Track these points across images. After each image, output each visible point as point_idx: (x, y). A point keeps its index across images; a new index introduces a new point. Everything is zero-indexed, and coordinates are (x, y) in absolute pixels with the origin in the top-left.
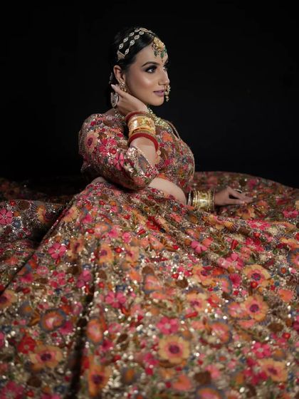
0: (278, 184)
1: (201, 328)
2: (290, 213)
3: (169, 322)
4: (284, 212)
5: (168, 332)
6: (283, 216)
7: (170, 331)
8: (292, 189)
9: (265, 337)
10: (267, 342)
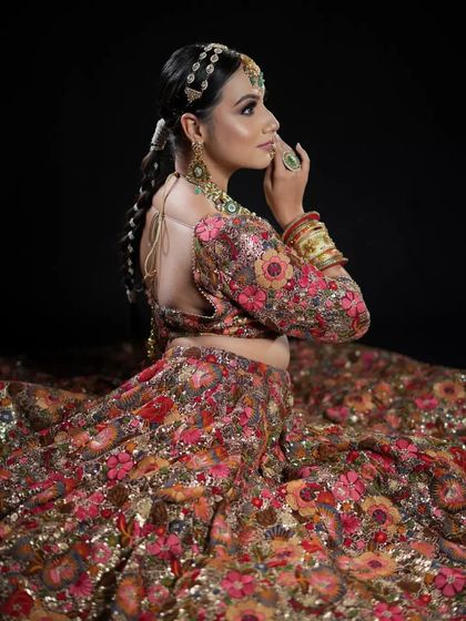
0: (407, 359)
1: (292, 583)
2: (427, 402)
3: (240, 580)
4: (417, 401)
5: (240, 595)
6: (415, 406)
7: (243, 593)
8: (428, 365)
9: (393, 597)
10: (397, 602)
